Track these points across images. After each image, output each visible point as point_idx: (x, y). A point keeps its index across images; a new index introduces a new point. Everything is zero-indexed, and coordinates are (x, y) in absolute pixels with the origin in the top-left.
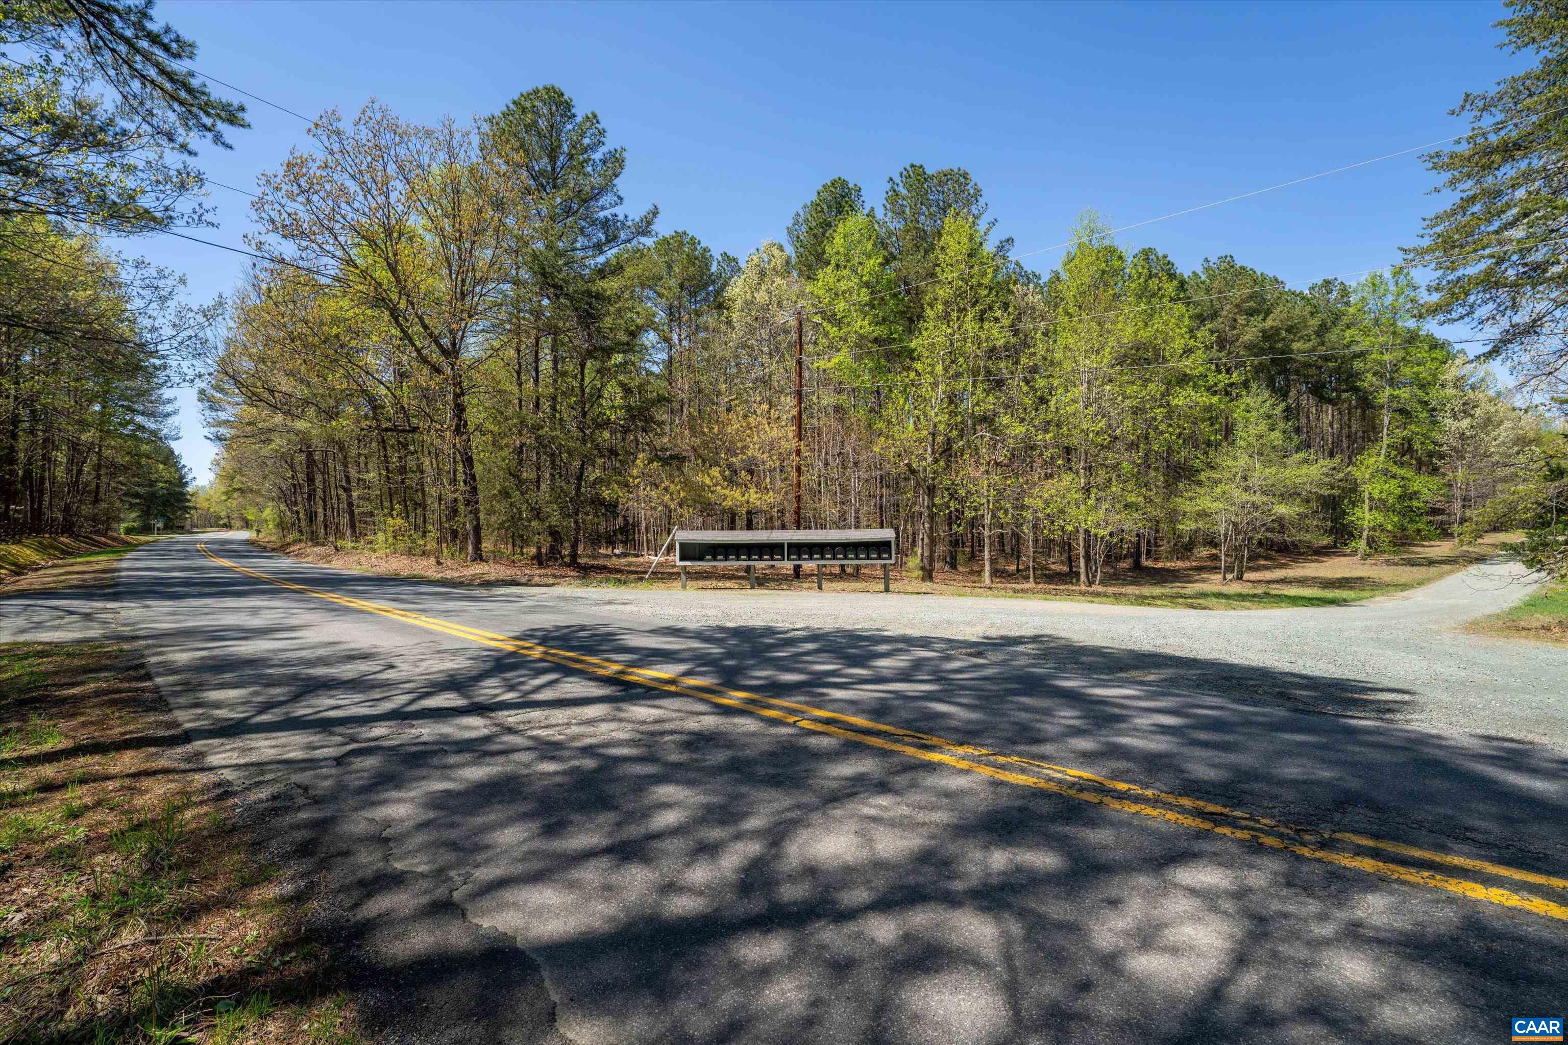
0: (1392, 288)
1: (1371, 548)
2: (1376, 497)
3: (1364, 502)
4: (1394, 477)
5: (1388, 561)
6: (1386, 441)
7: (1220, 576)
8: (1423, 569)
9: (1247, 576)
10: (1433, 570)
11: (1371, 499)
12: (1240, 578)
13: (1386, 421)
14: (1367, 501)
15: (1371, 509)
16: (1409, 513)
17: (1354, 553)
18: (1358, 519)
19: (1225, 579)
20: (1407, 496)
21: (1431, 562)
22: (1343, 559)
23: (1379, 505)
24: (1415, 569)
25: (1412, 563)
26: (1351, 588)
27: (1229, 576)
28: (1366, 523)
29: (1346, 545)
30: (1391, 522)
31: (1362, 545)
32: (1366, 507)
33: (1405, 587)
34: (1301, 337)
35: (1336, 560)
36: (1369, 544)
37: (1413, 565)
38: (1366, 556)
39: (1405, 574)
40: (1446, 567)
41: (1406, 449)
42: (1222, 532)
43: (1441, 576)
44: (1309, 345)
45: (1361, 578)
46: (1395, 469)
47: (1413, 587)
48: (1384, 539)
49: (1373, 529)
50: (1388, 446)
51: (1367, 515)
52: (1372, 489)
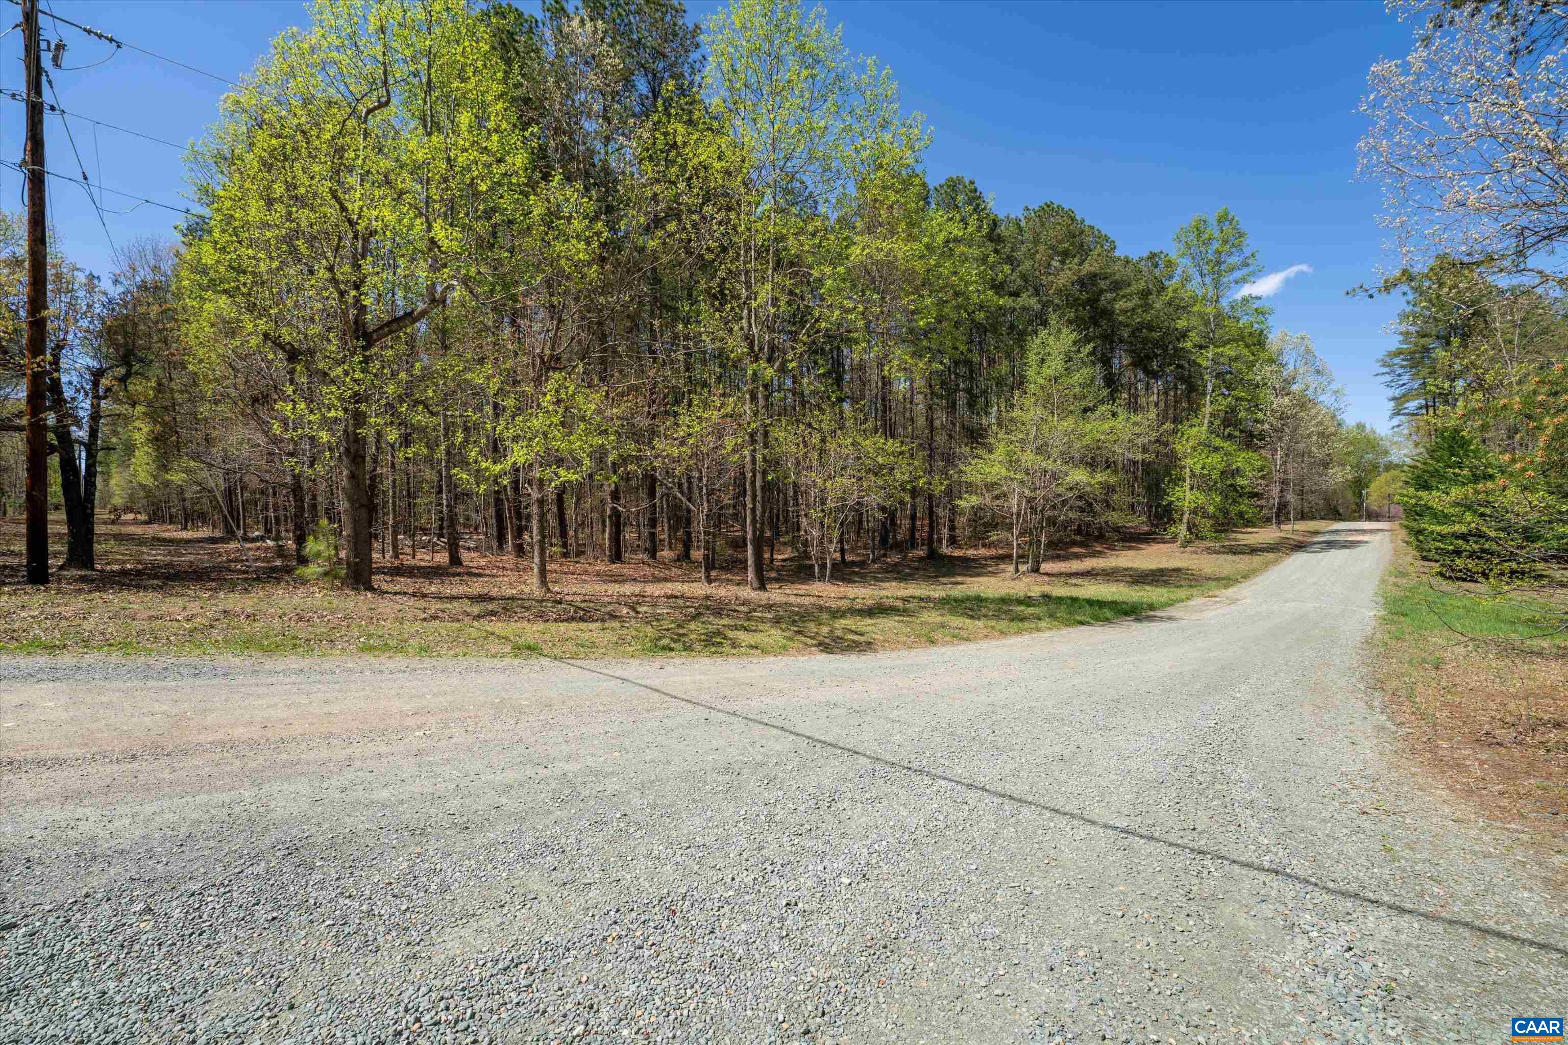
0: (1217, 234)
1: (1191, 533)
2: (1197, 472)
3: (1184, 480)
4: (1217, 449)
5: (1208, 548)
6: (1208, 409)
7: (1011, 568)
8: (1246, 558)
9: (1046, 567)
10: (1256, 560)
11: (1193, 475)
12: (1036, 570)
13: (1210, 388)
14: (1188, 479)
15: (1192, 488)
16: (1234, 493)
17: (1174, 539)
18: (1178, 499)
19: (1017, 570)
20: (1229, 473)
21: (1253, 550)
22: (1161, 545)
23: (1203, 483)
24: (1237, 558)
25: (1234, 551)
26: (1166, 583)
27: (1023, 568)
28: (1187, 504)
29: (1165, 530)
30: (1212, 502)
31: (1182, 529)
32: (1187, 487)
33: (1227, 581)
34: (1123, 296)
35: (1155, 547)
36: (1189, 529)
37: (1235, 553)
38: (1187, 543)
39: (1226, 564)
40: (1271, 556)
41: (1229, 420)
42: (1015, 510)
43: (1267, 565)
44: (1130, 305)
45: (1178, 570)
46: (1218, 442)
47: (1237, 581)
48: (1206, 525)
49: (1194, 512)
50: (1212, 415)
51: (1188, 495)
52: (1193, 463)
